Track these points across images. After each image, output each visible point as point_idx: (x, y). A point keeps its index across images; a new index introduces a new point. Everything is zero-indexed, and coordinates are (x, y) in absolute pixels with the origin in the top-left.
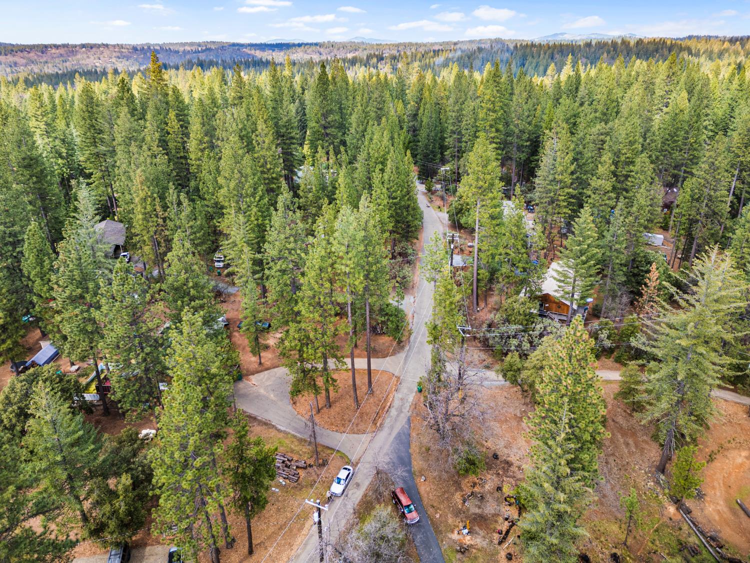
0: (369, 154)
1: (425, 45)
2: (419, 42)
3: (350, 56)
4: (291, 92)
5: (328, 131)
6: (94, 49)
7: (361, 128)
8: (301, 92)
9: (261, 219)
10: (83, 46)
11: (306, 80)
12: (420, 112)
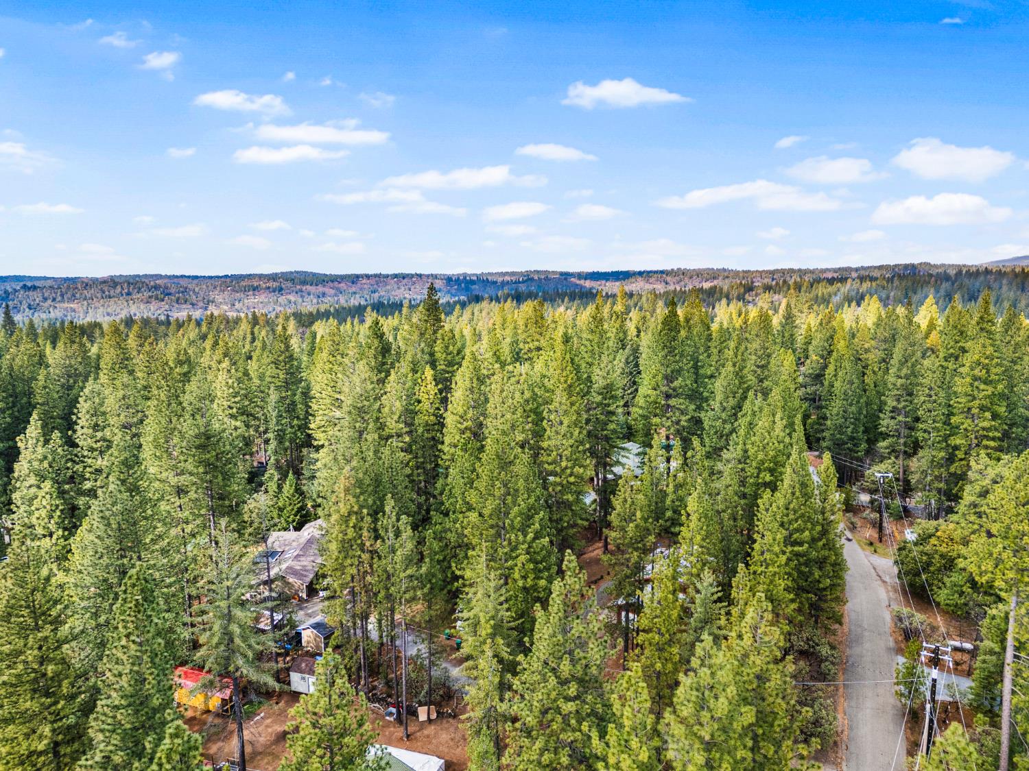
0: (746, 451)
1: (812, 272)
2: (804, 267)
3: (707, 285)
4: (621, 335)
5: (672, 402)
6: (406, 280)
7: (732, 402)
8: (635, 333)
9: (532, 576)
10: (396, 276)
11: (644, 318)
12: (827, 371)
